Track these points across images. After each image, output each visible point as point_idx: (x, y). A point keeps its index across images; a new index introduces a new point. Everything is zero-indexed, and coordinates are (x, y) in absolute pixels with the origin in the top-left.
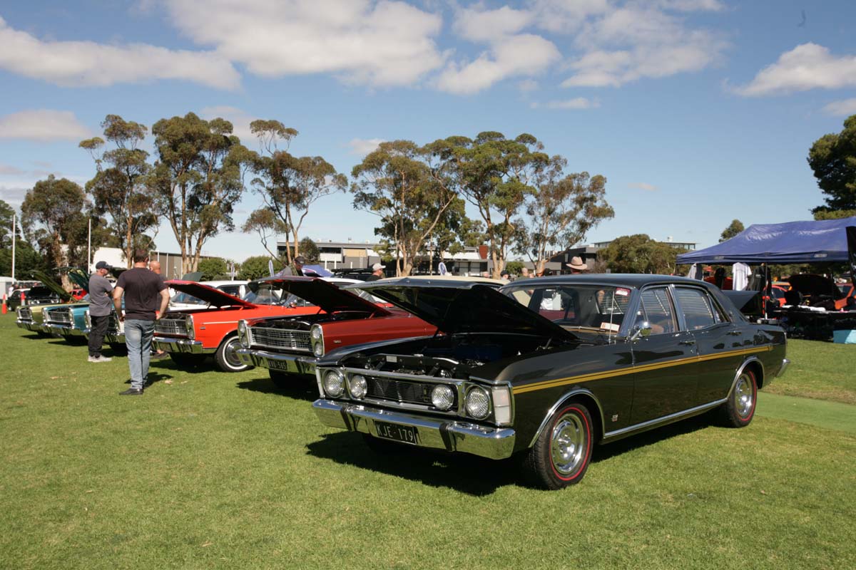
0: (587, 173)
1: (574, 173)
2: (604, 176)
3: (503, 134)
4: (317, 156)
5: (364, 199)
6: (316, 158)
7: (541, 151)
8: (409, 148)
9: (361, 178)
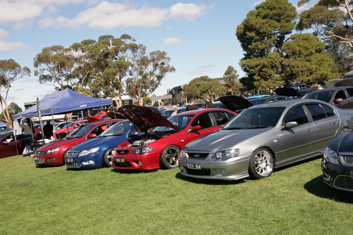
0: (159, 51)
1: (153, 51)
2: (165, 52)
3: (113, 36)
4: (9, 59)
5: (45, 78)
6: (9, 60)
7: (134, 43)
8: (60, 49)
9: (39, 67)
